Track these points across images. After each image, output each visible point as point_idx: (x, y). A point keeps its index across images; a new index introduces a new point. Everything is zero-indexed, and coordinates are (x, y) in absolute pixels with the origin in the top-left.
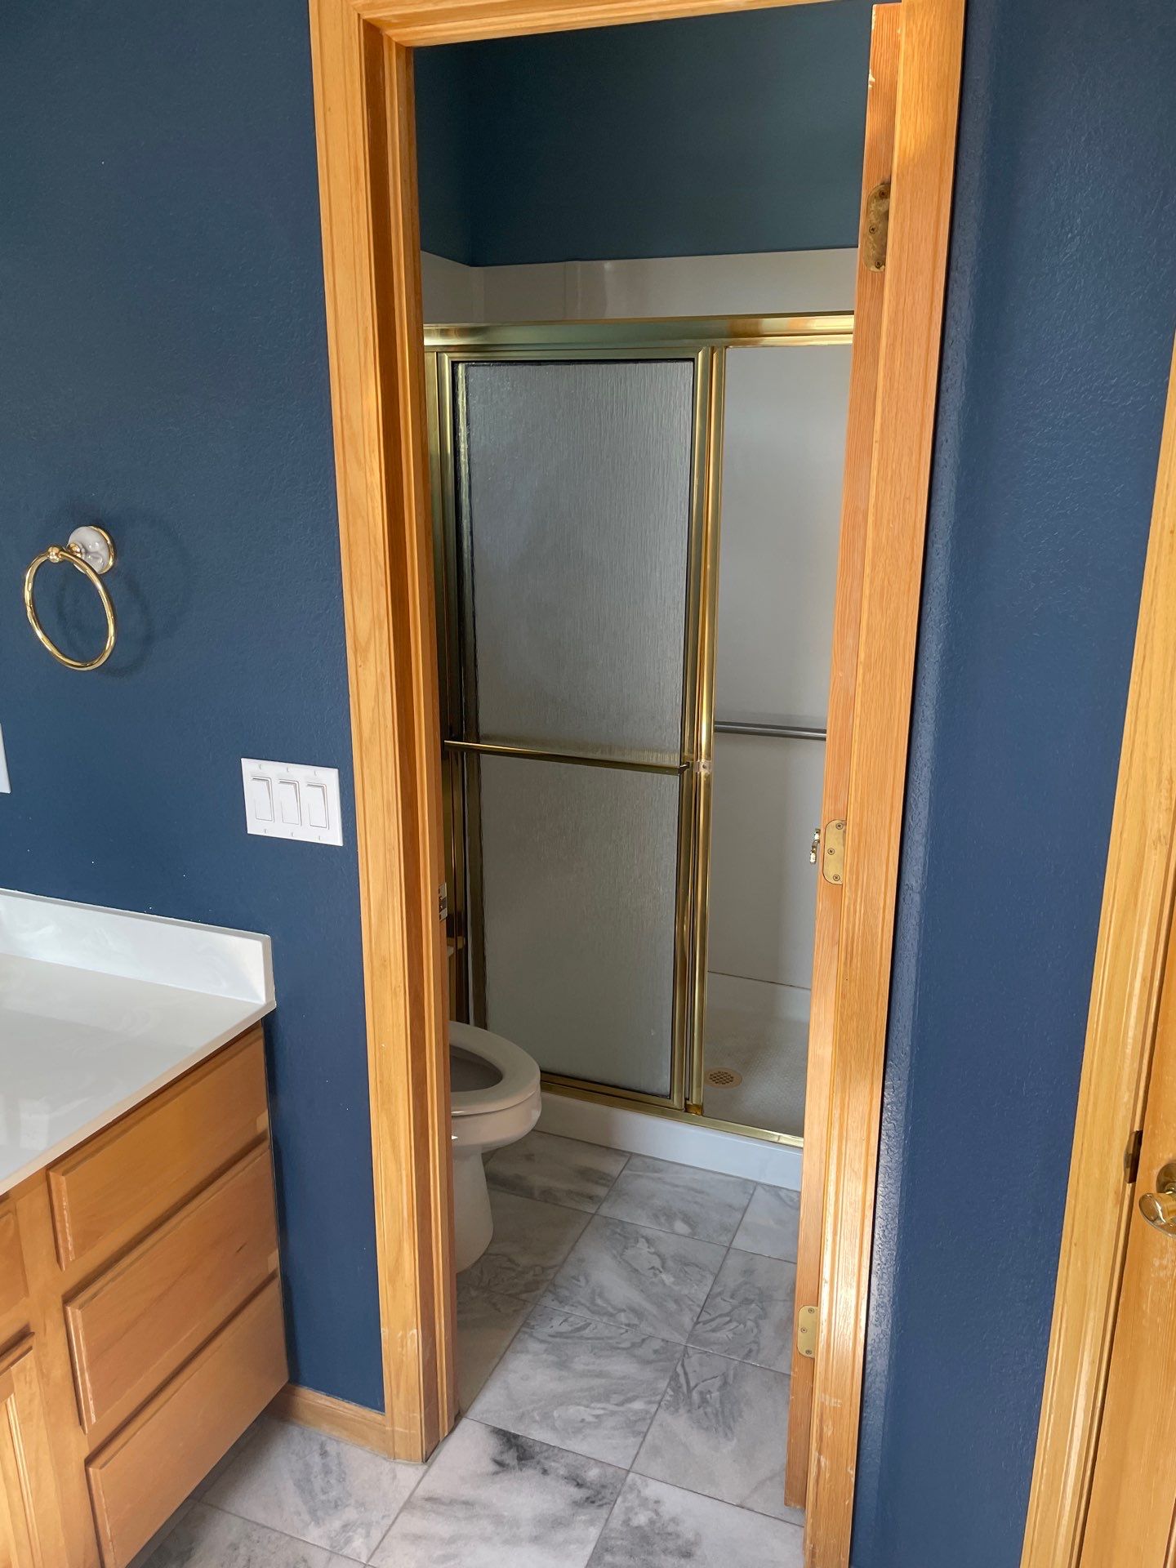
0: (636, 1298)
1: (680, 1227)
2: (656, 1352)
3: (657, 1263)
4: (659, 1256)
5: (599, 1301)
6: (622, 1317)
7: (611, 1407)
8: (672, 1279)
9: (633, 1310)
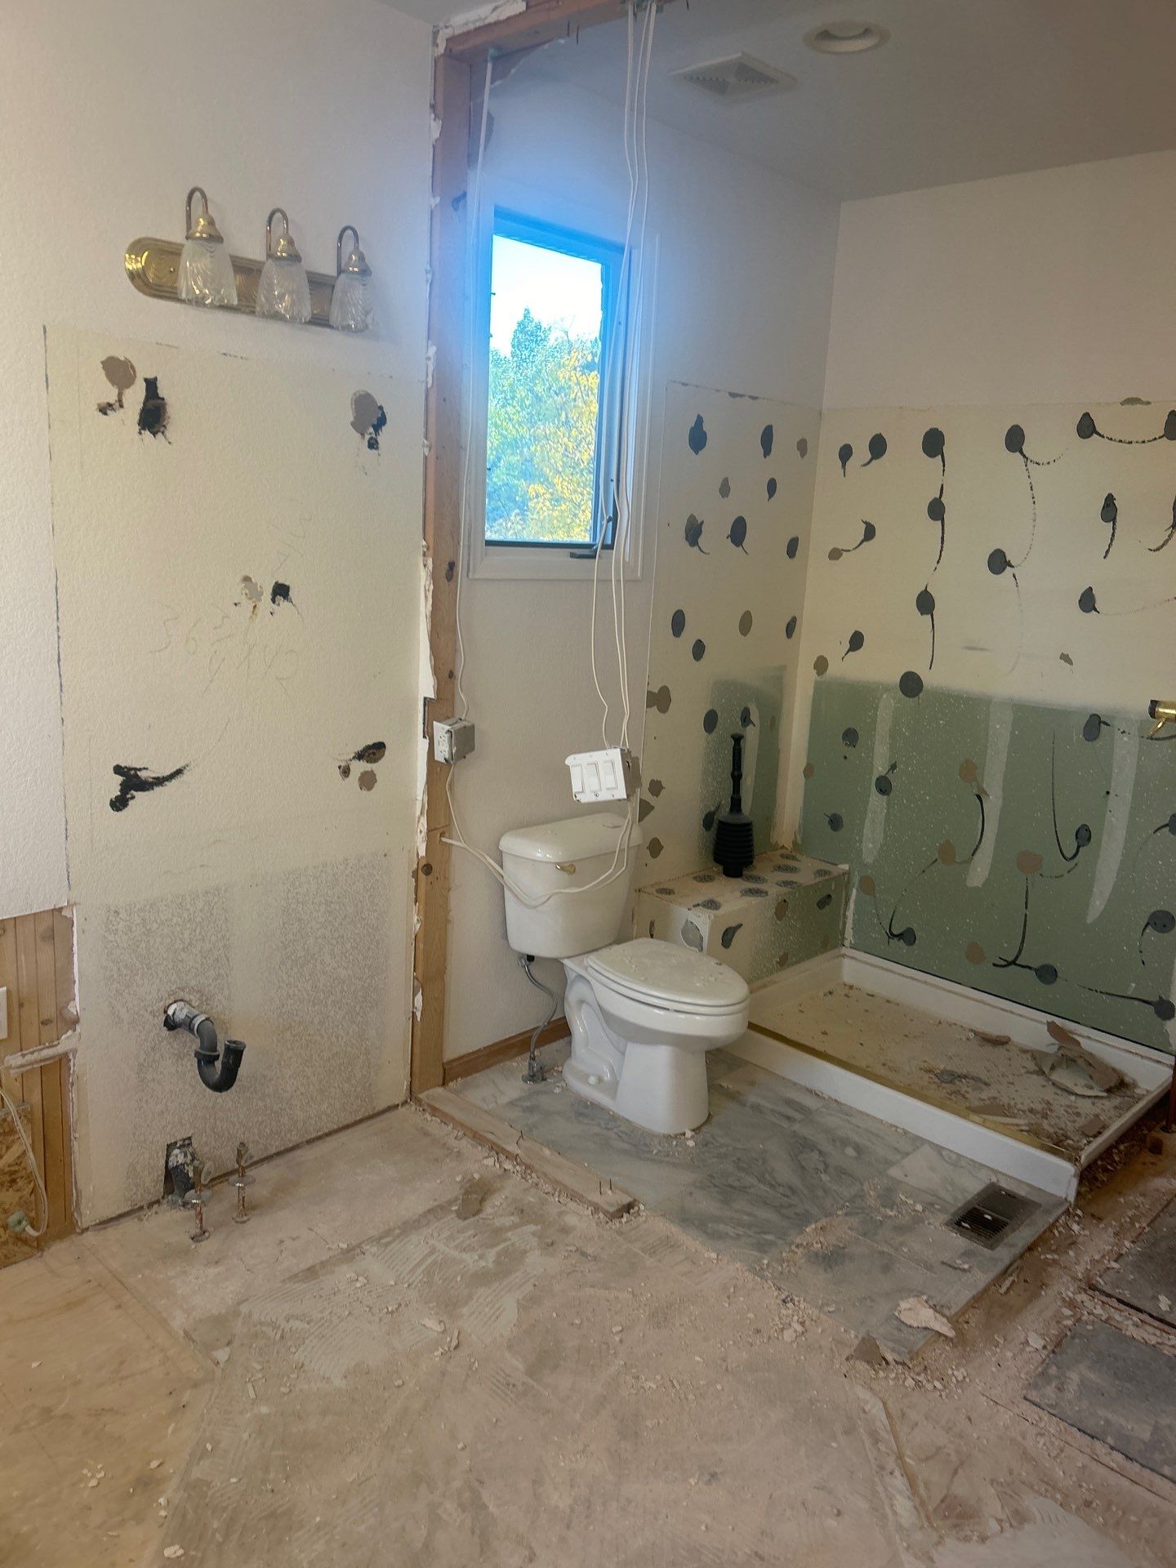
0: (796, 1181)
1: (850, 1151)
2: (796, 1214)
3: (821, 1167)
4: (825, 1164)
5: (767, 1176)
6: (781, 1190)
7: (751, 1234)
8: (828, 1178)
9: (791, 1188)
